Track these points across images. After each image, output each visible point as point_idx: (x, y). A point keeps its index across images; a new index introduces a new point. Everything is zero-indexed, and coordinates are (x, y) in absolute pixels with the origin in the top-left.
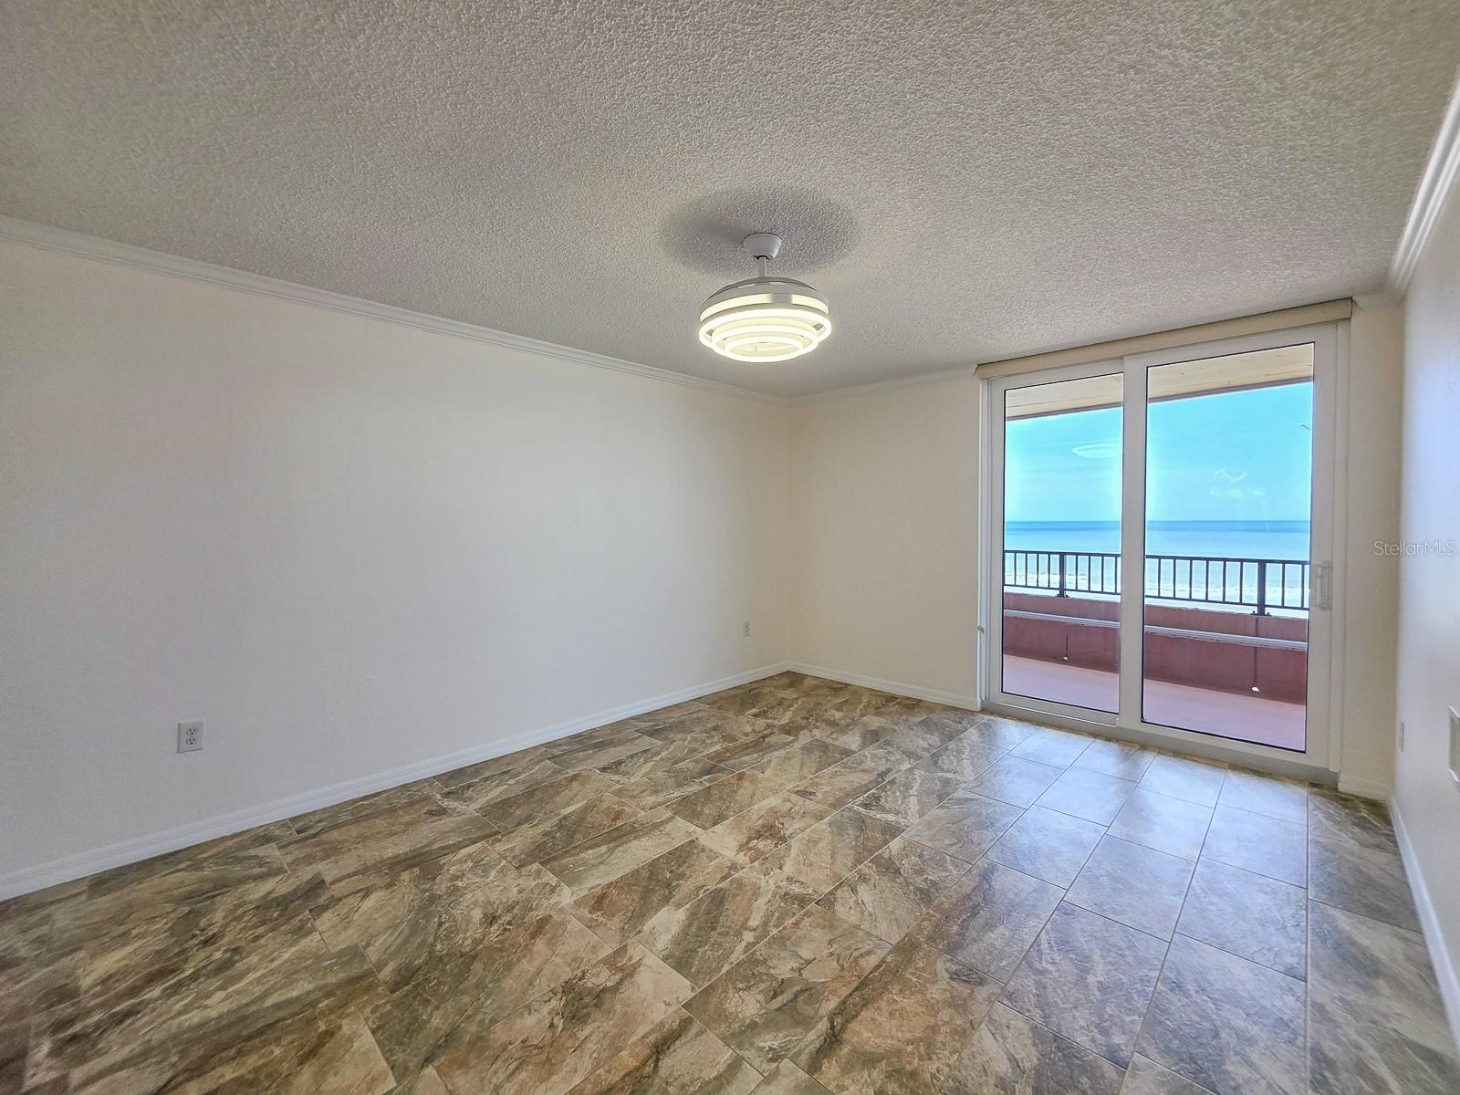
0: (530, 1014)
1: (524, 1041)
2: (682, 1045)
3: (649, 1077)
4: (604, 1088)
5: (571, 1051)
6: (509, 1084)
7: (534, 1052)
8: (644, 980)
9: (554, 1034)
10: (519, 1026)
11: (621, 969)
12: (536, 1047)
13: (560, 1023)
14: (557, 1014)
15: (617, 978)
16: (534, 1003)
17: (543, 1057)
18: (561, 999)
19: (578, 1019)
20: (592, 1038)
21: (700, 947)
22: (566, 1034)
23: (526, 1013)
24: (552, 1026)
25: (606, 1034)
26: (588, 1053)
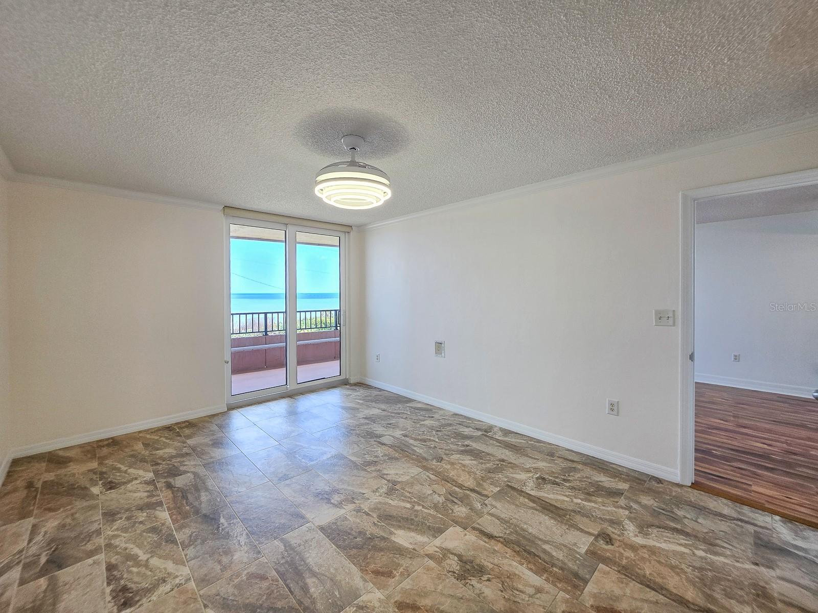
0: (484, 593)
1: (502, 591)
2: (486, 529)
3: (505, 539)
4: (515, 553)
5: (501, 569)
6: (527, 591)
7: (506, 584)
8: (450, 545)
9: (493, 578)
10: (493, 596)
11: (444, 555)
12: (503, 584)
13: (485, 577)
14: (480, 579)
15: (451, 556)
16: (475, 592)
17: (508, 580)
18: (470, 579)
19: (482, 569)
20: (491, 561)
21: (426, 524)
22: (492, 573)
23: (483, 595)
24: (489, 580)
25: (487, 556)
26: (499, 562)
